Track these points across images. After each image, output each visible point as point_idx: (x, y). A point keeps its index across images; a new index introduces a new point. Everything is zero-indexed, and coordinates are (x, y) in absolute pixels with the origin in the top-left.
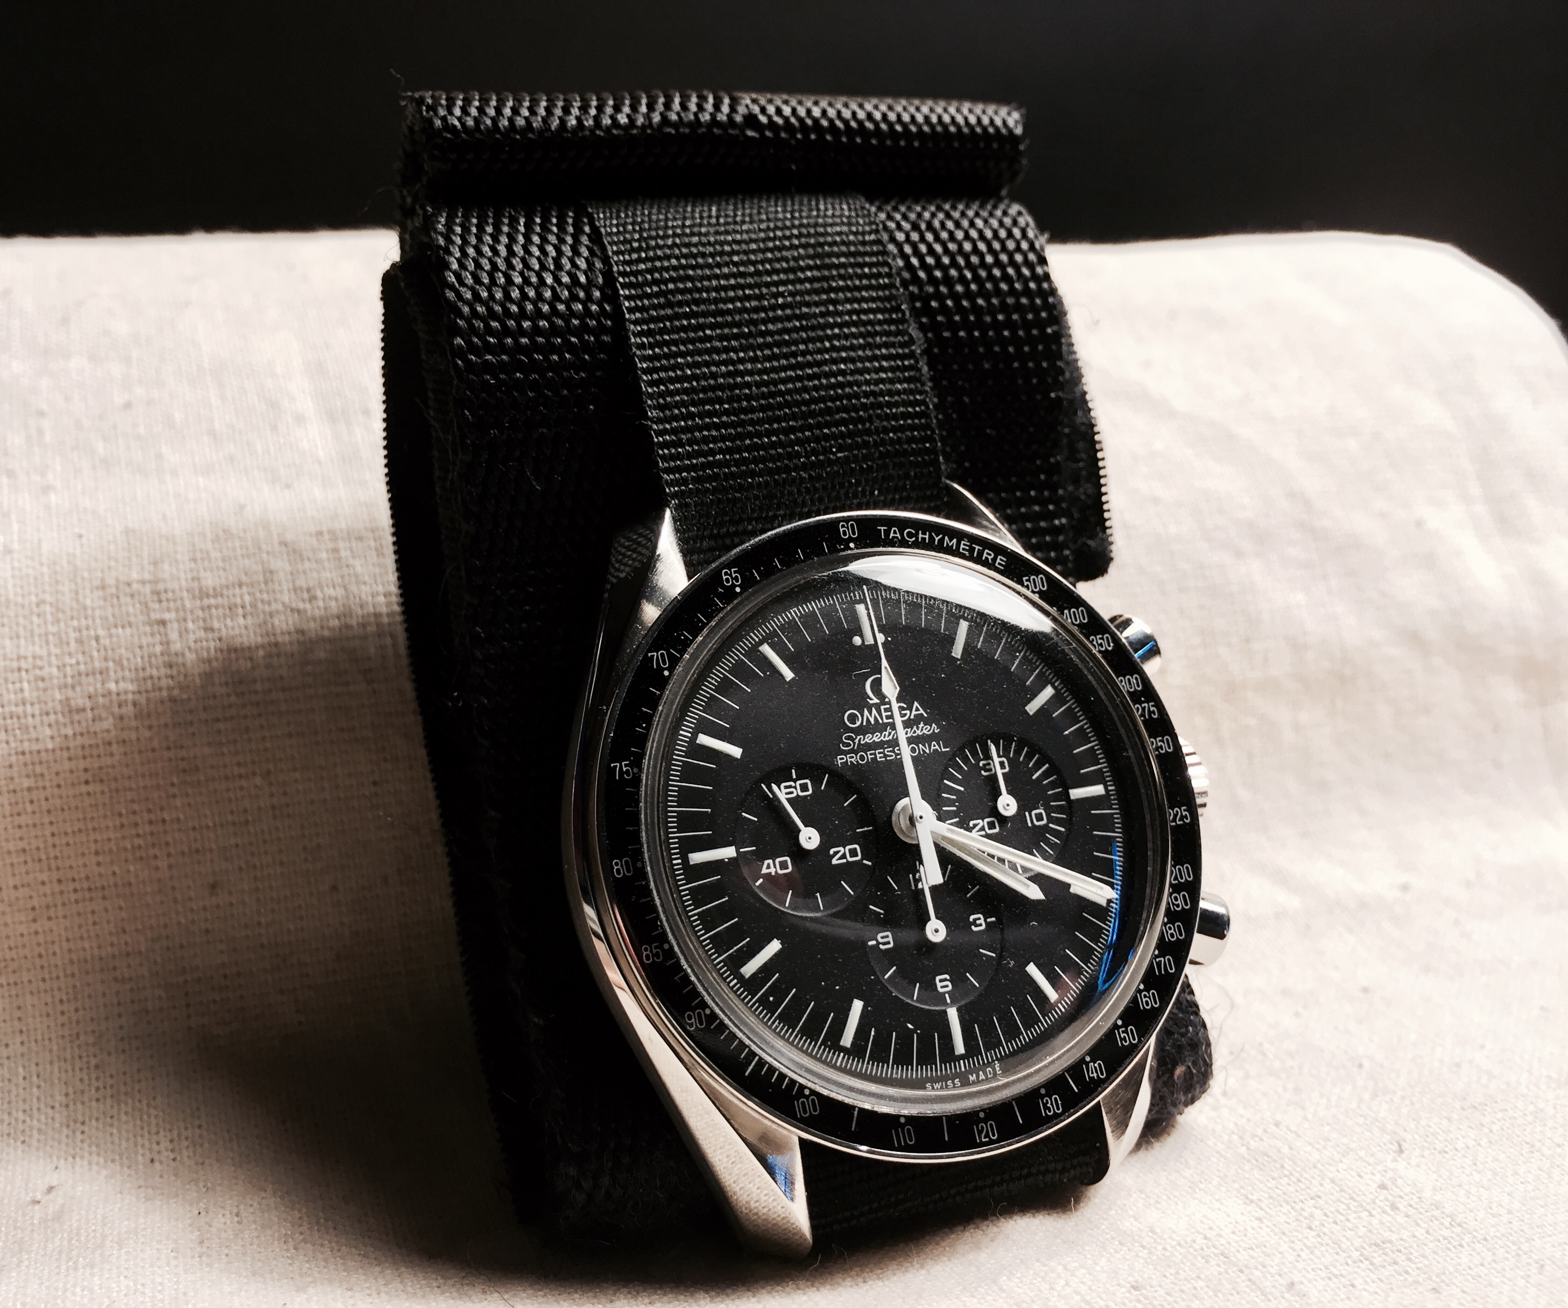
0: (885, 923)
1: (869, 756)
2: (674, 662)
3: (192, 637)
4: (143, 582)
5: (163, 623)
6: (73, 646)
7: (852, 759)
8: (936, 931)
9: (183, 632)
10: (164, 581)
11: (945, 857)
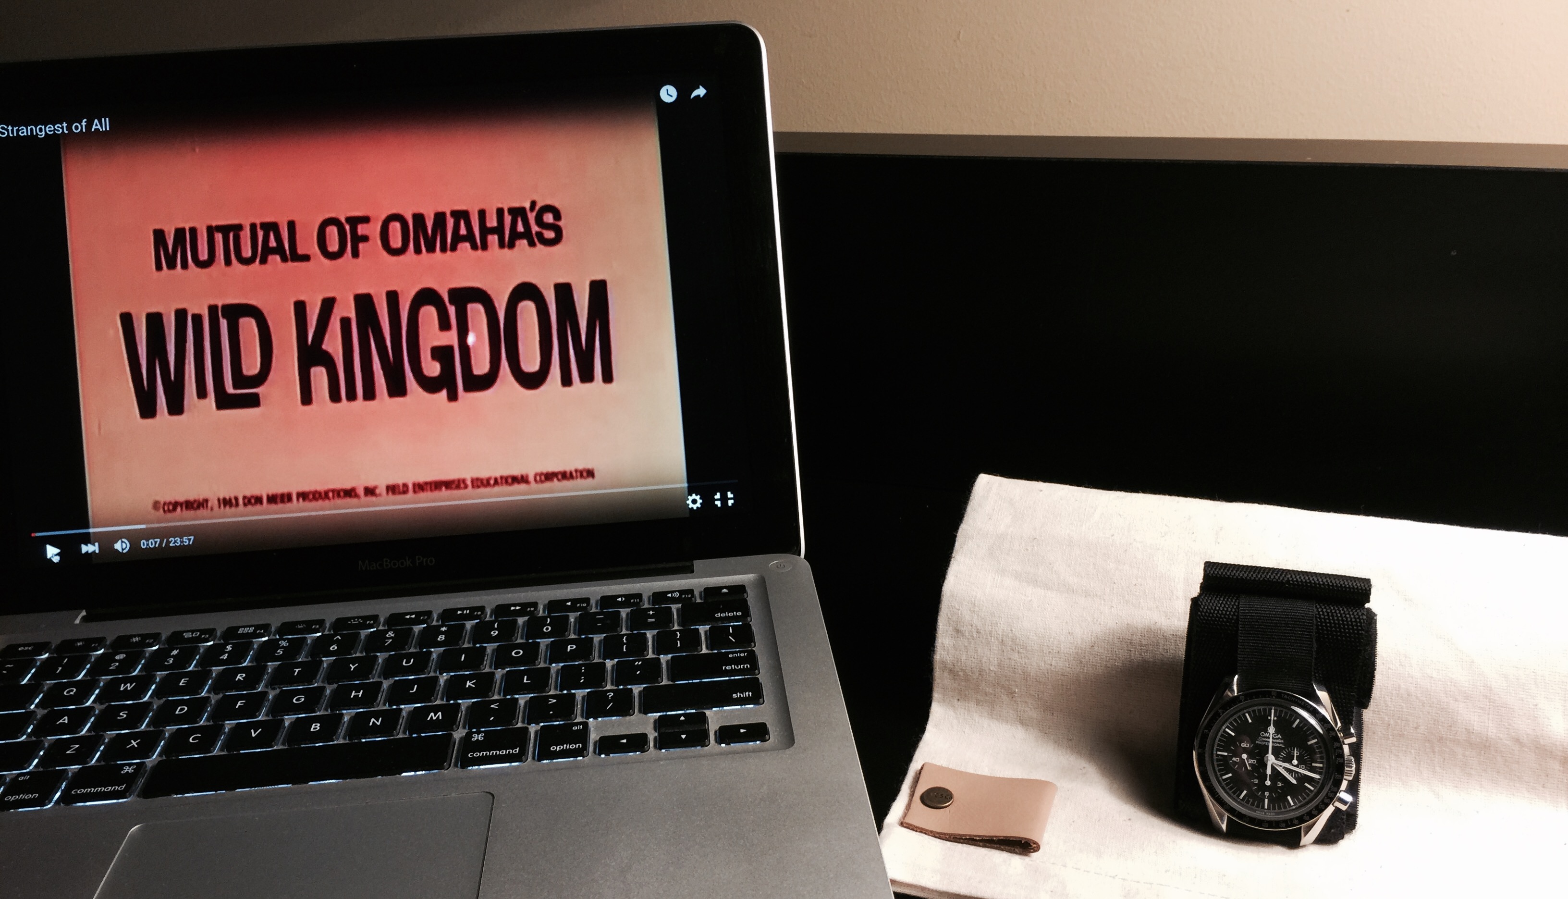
0: (1257, 778)
1: (1264, 743)
2: (1224, 713)
3: (1136, 656)
4: (1128, 639)
5: (1131, 651)
6: (1110, 652)
7: (1258, 742)
8: (1268, 783)
9: (1135, 654)
10: (1133, 640)
11: (1273, 768)
